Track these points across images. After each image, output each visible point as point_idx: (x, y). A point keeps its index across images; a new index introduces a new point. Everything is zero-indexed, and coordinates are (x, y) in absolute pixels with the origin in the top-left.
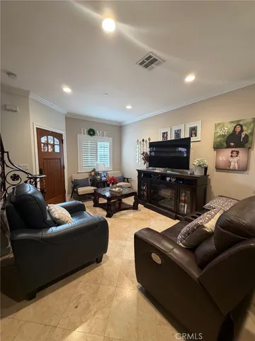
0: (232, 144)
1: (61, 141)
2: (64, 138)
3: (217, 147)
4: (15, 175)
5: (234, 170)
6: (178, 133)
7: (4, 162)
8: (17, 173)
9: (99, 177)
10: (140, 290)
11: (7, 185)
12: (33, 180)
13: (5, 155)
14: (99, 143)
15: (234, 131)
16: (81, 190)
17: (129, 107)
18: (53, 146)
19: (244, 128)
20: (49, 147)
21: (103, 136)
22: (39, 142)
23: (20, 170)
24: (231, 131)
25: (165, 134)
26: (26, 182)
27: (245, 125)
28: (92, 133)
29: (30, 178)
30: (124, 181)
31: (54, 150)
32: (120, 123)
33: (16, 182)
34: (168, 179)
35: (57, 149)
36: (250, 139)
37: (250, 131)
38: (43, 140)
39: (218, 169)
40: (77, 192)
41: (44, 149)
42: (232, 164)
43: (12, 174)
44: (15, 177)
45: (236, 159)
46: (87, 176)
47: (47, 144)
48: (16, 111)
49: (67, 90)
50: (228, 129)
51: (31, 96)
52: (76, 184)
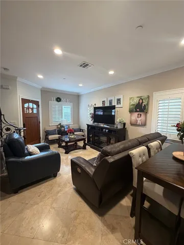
0: (138, 110)
1: (38, 106)
2: (40, 104)
3: (131, 111)
4: (8, 128)
5: (139, 125)
6: (111, 102)
7: (1, 120)
8: (9, 127)
9: (63, 129)
10: (75, 189)
11: (3, 134)
12: (19, 131)
13: (2, 116)
14: (63, 107)
15: (139, 102)
16: (51, 137)
17: (81, 85)
18: (32, 109)
19: (144, 101)
20: (30, 110)
21: (66, 102)
22: (23, 107)
23: (11, 125)
24: (137, 102)
25: (104, 102)
26: (14, 132)
27: (144, 99)
28: (59, 100)
29: (17, 130)
30: (80, 131)
31: (33, 112)
32: (78, 93)
33: (8, 132)
34: (104, 130)
35: (35, 111)
36: (146, 107)
37: (146, 103)
38: (26, 105)
39: (132, 124)
40: (48, 138)
41: (26, 111)
42: (138, 121)
43: (6, 127)
44: (8, 129)
45: (140, 119)
46: (55, 128)
47: (28, 108)
48: (9, 89)
49: (40, 76)
50: (136, 101)
51: (18, 79)
52: (47, 133)
